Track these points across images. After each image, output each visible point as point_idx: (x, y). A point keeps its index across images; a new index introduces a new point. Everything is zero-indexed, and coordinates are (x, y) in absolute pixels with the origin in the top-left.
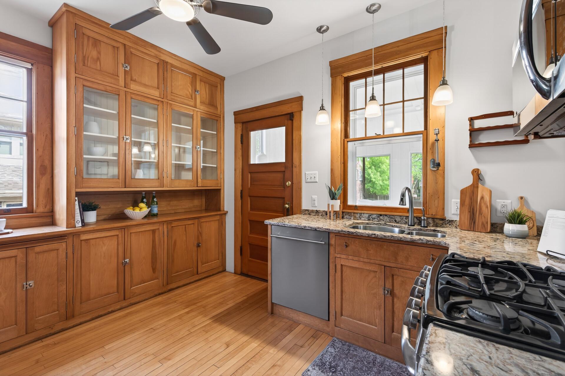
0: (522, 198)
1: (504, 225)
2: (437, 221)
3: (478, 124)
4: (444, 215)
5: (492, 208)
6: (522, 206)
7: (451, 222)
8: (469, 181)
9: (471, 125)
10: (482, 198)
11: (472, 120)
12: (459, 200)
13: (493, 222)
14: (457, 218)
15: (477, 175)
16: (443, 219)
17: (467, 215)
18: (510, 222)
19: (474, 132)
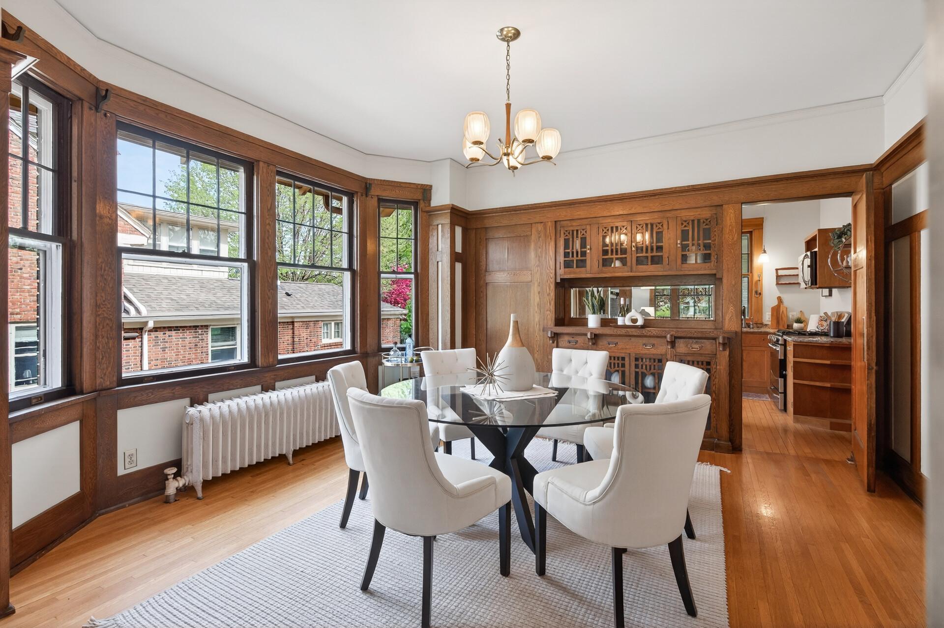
0: (801, 311)
1: (793, 325)
2: (758, 325)
3: (781, 273)
4: (762, 320)
5: (787, 316)
6: (801, 315)
7: (766, 325)
8: (776, 303)
9: (777, 273)
10: (783, 312)
11: (777, 270)
12: (771, 313)
13: (788, 324)
14: (770, 323)
15: (780, 300)
16: (762, 324)
17: (775, 321)
18: (796, 323)
19: (778, 277)
